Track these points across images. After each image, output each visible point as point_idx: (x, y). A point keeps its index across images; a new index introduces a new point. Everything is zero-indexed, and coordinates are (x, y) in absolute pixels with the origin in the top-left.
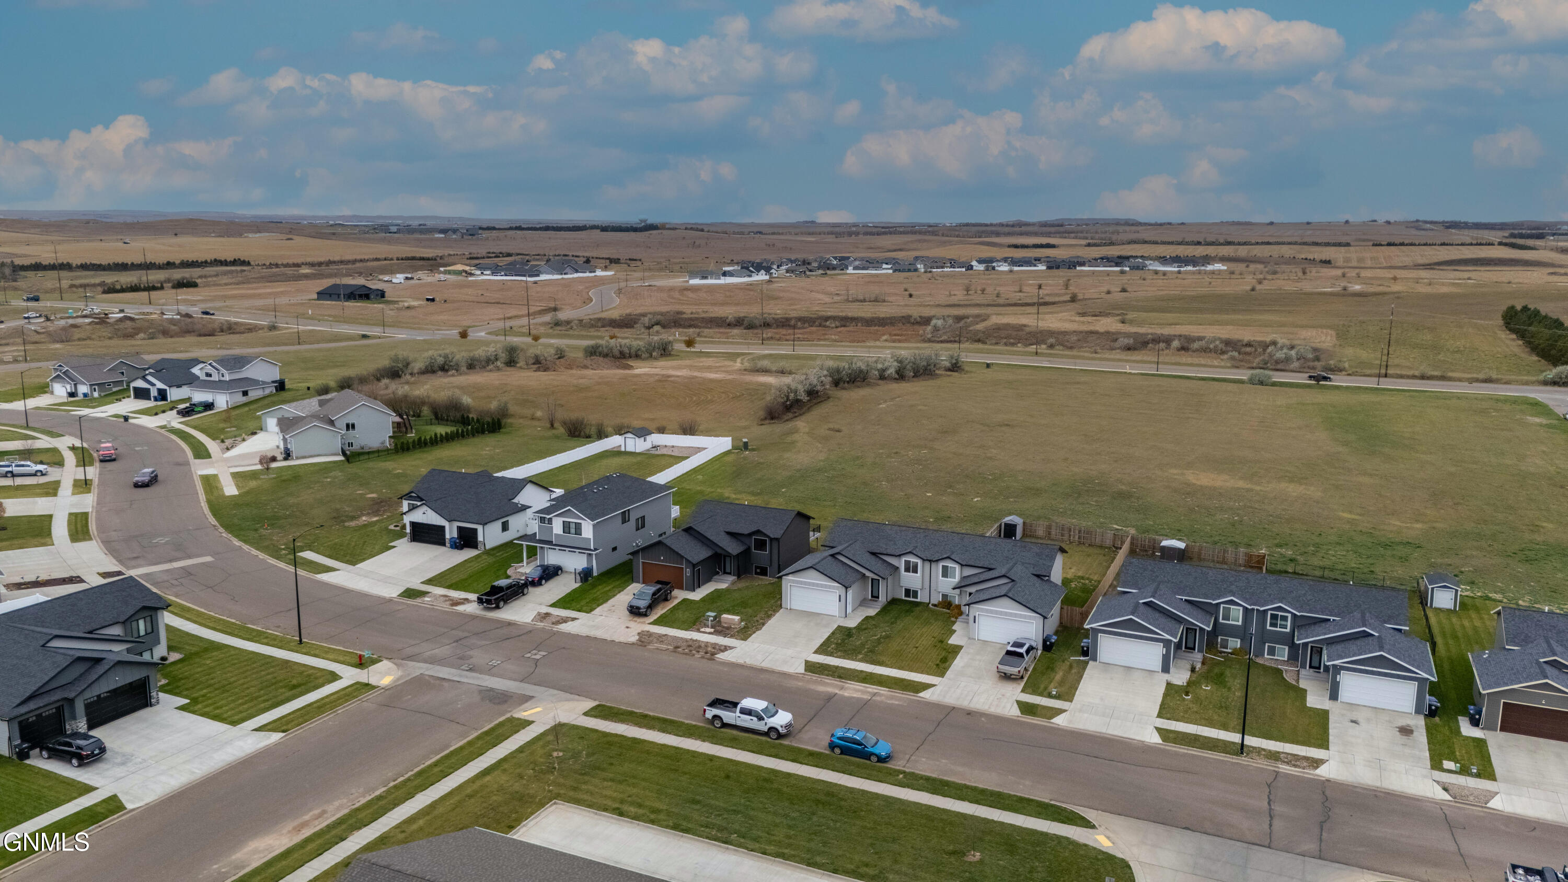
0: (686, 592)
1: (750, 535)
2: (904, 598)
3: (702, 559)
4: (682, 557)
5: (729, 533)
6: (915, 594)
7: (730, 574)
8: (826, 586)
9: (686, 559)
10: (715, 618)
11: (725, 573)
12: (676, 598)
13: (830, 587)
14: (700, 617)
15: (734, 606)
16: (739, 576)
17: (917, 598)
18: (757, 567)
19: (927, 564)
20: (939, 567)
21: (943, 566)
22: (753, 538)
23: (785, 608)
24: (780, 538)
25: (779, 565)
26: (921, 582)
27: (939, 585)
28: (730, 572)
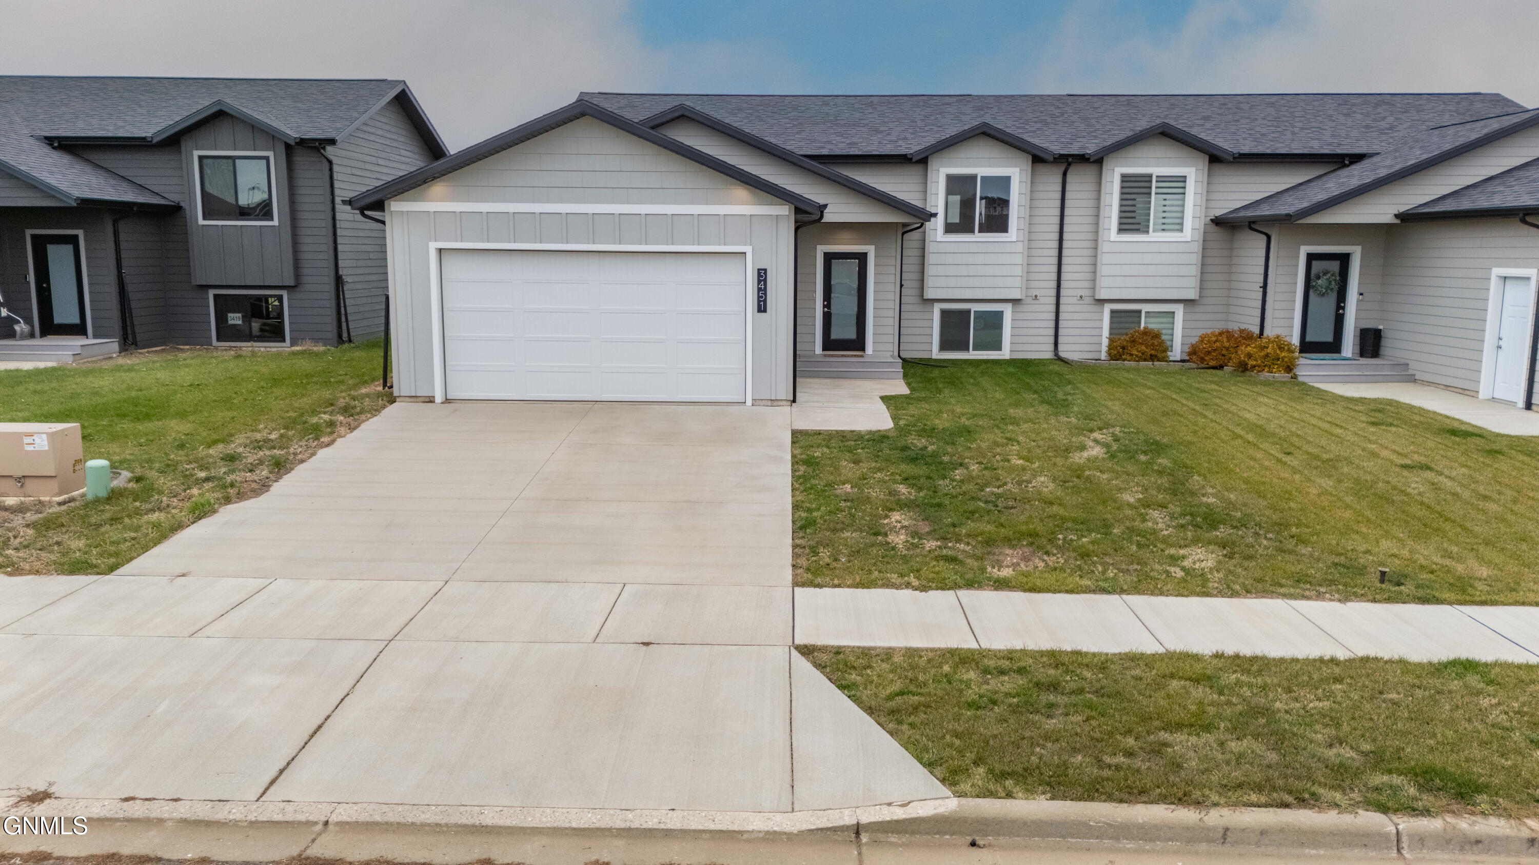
2: (936, 353)
5: (62, 143)
6: (991, 326)
7: (79, 331)
11: (49, 327)
17: (997, 344)
18: (224, 305)
19: (1051, 180)
20: (1105, 187)
21: (1125, 178)
22: (196, 153)
23: (414, 398)
24: (332, 142)
25: (339, 281)
26: (1018, 271)
27: (1103, 270)
28: (76, 320)
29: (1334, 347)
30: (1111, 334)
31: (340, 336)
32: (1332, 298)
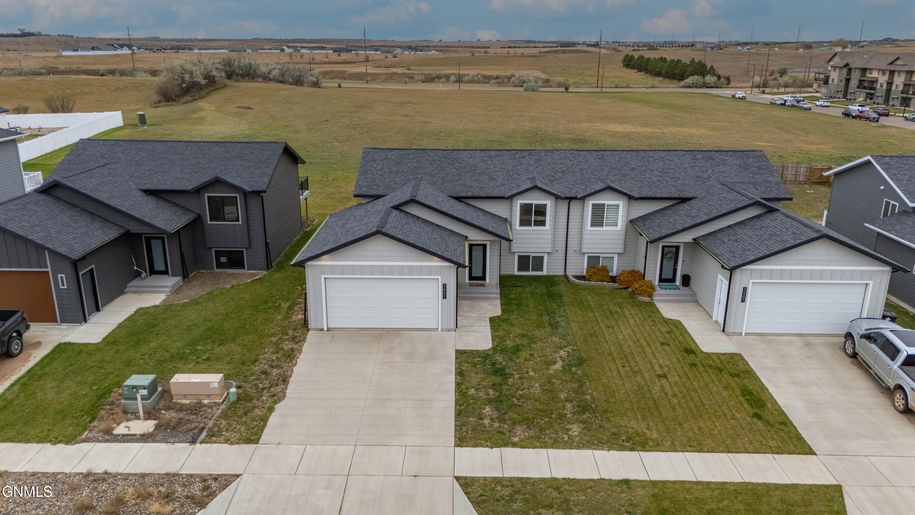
0: (65, 326)
1: (198, 191)
2: (516, 272)
3: (94, 246)
4: (40, 248)
5: (150, 192)
6: (538, 262)
7: (166, 272)
8: (411, 270)
9: (51, 251)
10: (152, 388)
11: (153, 272)
12: (38, 345)
13: (421, 270)
14: (109, 391)
15: (193, 344)
16: (185, 275)
17: (541, 269)
18: (219, 254)
19: (563, 206)
20: (586, 209)
21: (594, 205)
22: (206, 195)
23: (317, 329)
24: (264, 192)
25: (267, 243)
26: (550, 241)
27: (585, 241)
28: (164, 269)
29: (673, 280)
30: (587, 267)
31: (268, 266)
32: (672, 262)
